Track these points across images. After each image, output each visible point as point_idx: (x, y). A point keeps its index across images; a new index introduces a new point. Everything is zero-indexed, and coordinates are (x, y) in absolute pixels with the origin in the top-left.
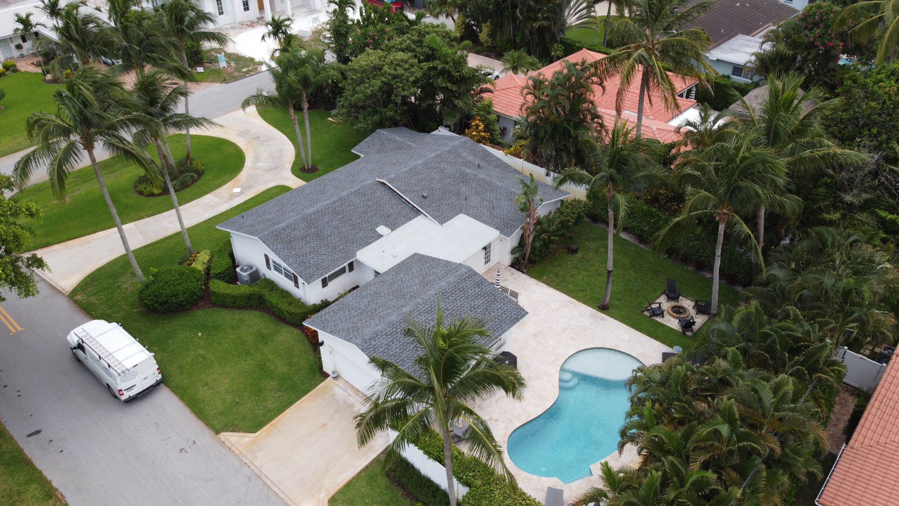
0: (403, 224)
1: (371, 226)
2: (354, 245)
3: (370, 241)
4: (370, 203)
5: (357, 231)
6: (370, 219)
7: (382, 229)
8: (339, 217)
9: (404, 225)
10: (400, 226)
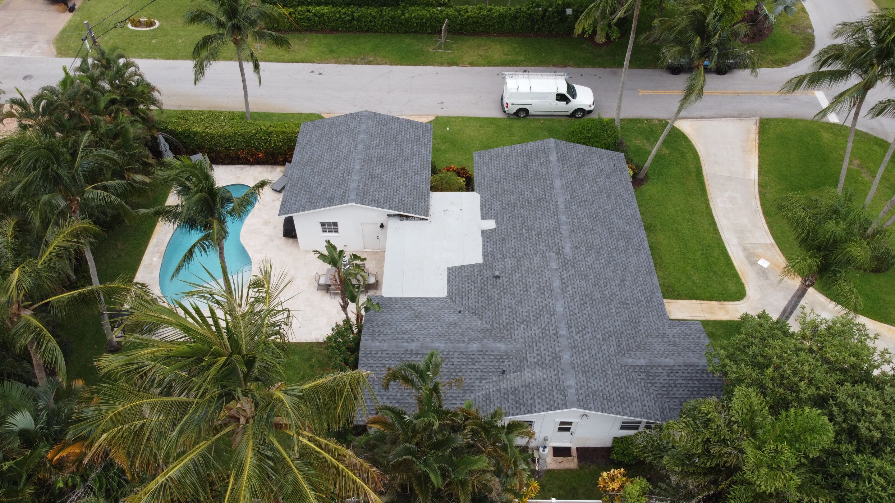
0: (484, 246)
1: (503, 219)
2: (489, 196)
3: (484, 210)
4: (534, 233)
5: (504, 205)
6: (512, 223)
7: (491, 224)
8: (533, 200)
9: (481, 246)
10: (483, 241)
